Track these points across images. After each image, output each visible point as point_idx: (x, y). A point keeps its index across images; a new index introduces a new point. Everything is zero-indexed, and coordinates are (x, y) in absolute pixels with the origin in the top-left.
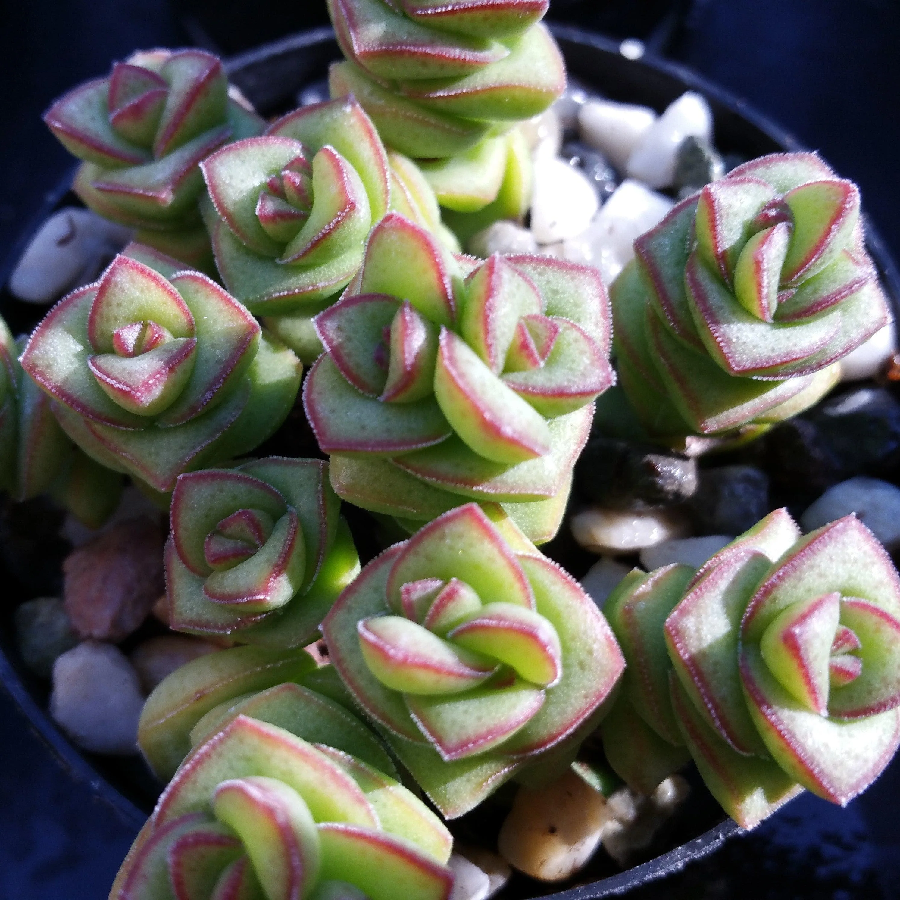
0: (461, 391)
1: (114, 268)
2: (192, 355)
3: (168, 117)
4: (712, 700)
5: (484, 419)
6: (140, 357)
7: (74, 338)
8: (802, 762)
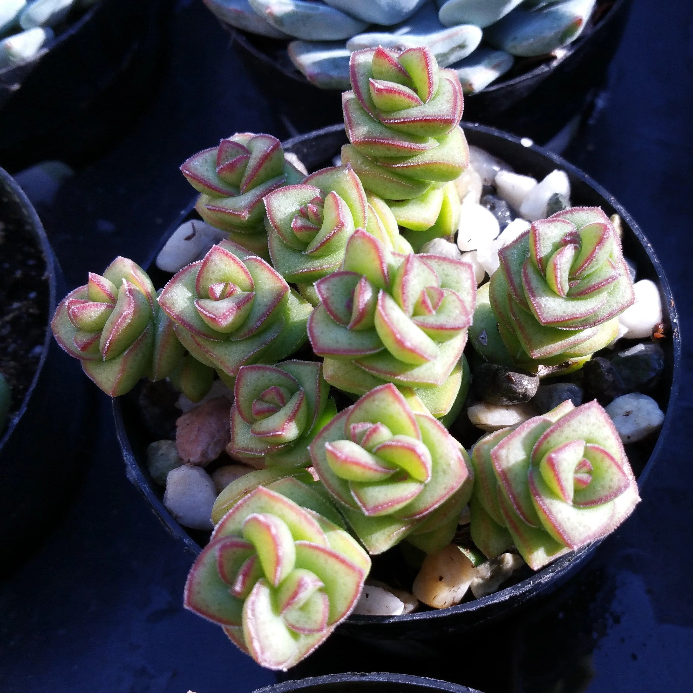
0: (386, 323)
1: (212, 252)
2: (251, 301)
3: (249, 171)
4: (512, 493)
5: (396, 338)
6: (222, 300)
7: (188, 289)
8: (555, 526)
